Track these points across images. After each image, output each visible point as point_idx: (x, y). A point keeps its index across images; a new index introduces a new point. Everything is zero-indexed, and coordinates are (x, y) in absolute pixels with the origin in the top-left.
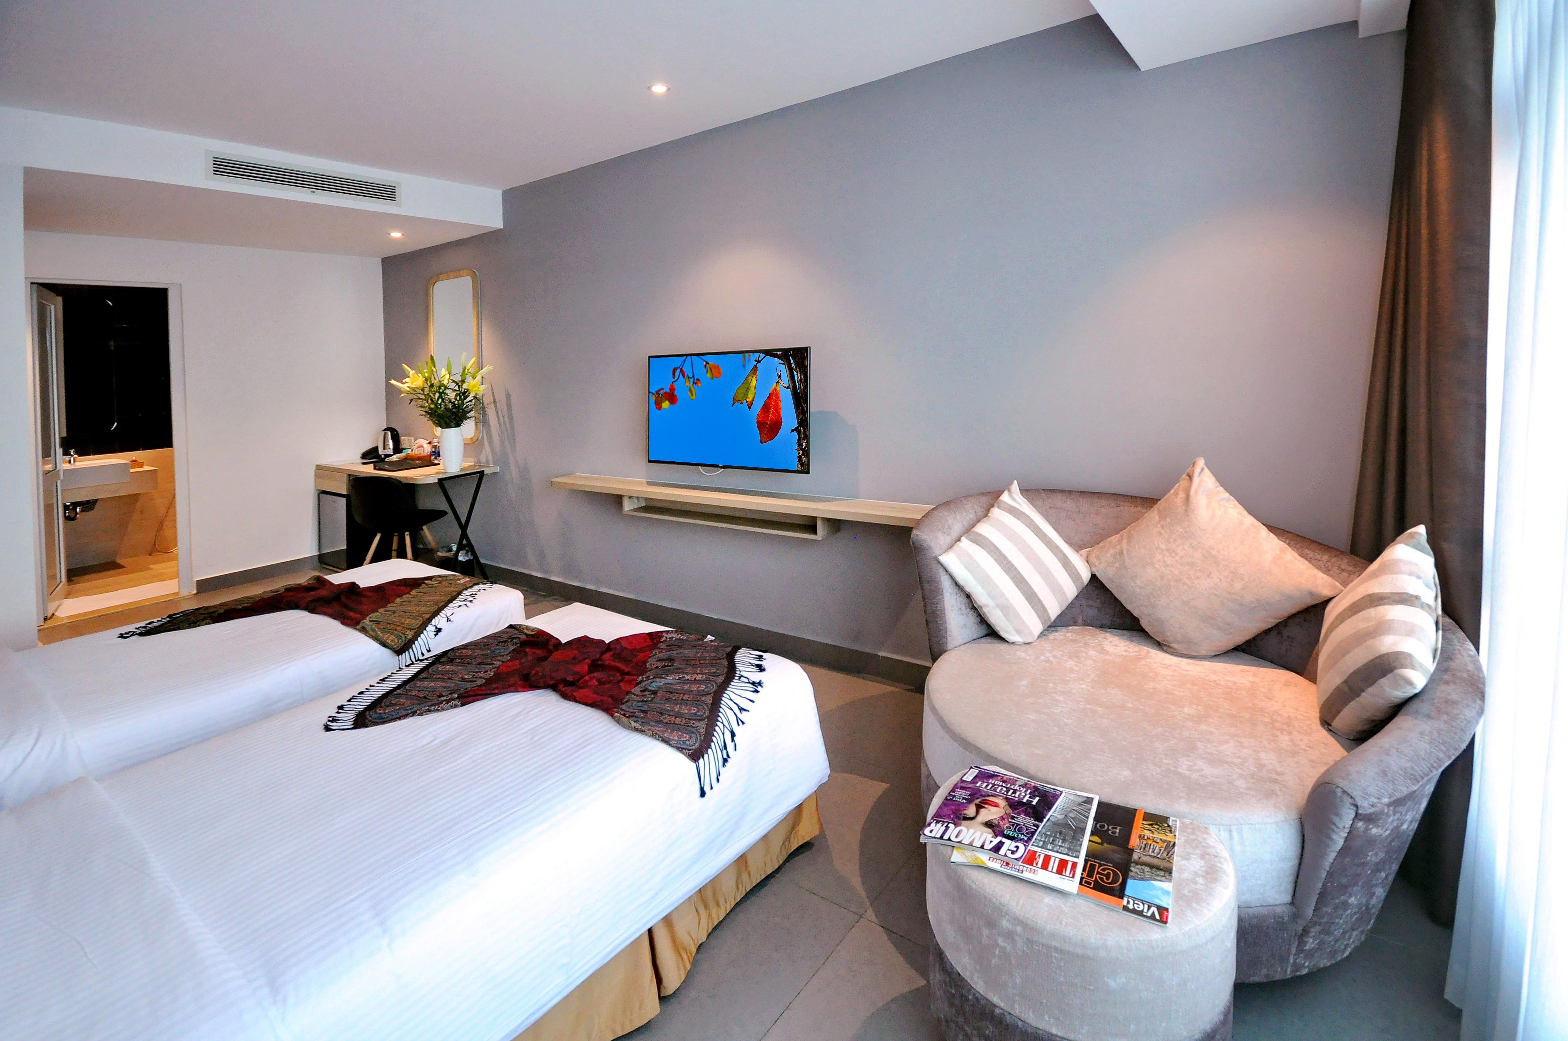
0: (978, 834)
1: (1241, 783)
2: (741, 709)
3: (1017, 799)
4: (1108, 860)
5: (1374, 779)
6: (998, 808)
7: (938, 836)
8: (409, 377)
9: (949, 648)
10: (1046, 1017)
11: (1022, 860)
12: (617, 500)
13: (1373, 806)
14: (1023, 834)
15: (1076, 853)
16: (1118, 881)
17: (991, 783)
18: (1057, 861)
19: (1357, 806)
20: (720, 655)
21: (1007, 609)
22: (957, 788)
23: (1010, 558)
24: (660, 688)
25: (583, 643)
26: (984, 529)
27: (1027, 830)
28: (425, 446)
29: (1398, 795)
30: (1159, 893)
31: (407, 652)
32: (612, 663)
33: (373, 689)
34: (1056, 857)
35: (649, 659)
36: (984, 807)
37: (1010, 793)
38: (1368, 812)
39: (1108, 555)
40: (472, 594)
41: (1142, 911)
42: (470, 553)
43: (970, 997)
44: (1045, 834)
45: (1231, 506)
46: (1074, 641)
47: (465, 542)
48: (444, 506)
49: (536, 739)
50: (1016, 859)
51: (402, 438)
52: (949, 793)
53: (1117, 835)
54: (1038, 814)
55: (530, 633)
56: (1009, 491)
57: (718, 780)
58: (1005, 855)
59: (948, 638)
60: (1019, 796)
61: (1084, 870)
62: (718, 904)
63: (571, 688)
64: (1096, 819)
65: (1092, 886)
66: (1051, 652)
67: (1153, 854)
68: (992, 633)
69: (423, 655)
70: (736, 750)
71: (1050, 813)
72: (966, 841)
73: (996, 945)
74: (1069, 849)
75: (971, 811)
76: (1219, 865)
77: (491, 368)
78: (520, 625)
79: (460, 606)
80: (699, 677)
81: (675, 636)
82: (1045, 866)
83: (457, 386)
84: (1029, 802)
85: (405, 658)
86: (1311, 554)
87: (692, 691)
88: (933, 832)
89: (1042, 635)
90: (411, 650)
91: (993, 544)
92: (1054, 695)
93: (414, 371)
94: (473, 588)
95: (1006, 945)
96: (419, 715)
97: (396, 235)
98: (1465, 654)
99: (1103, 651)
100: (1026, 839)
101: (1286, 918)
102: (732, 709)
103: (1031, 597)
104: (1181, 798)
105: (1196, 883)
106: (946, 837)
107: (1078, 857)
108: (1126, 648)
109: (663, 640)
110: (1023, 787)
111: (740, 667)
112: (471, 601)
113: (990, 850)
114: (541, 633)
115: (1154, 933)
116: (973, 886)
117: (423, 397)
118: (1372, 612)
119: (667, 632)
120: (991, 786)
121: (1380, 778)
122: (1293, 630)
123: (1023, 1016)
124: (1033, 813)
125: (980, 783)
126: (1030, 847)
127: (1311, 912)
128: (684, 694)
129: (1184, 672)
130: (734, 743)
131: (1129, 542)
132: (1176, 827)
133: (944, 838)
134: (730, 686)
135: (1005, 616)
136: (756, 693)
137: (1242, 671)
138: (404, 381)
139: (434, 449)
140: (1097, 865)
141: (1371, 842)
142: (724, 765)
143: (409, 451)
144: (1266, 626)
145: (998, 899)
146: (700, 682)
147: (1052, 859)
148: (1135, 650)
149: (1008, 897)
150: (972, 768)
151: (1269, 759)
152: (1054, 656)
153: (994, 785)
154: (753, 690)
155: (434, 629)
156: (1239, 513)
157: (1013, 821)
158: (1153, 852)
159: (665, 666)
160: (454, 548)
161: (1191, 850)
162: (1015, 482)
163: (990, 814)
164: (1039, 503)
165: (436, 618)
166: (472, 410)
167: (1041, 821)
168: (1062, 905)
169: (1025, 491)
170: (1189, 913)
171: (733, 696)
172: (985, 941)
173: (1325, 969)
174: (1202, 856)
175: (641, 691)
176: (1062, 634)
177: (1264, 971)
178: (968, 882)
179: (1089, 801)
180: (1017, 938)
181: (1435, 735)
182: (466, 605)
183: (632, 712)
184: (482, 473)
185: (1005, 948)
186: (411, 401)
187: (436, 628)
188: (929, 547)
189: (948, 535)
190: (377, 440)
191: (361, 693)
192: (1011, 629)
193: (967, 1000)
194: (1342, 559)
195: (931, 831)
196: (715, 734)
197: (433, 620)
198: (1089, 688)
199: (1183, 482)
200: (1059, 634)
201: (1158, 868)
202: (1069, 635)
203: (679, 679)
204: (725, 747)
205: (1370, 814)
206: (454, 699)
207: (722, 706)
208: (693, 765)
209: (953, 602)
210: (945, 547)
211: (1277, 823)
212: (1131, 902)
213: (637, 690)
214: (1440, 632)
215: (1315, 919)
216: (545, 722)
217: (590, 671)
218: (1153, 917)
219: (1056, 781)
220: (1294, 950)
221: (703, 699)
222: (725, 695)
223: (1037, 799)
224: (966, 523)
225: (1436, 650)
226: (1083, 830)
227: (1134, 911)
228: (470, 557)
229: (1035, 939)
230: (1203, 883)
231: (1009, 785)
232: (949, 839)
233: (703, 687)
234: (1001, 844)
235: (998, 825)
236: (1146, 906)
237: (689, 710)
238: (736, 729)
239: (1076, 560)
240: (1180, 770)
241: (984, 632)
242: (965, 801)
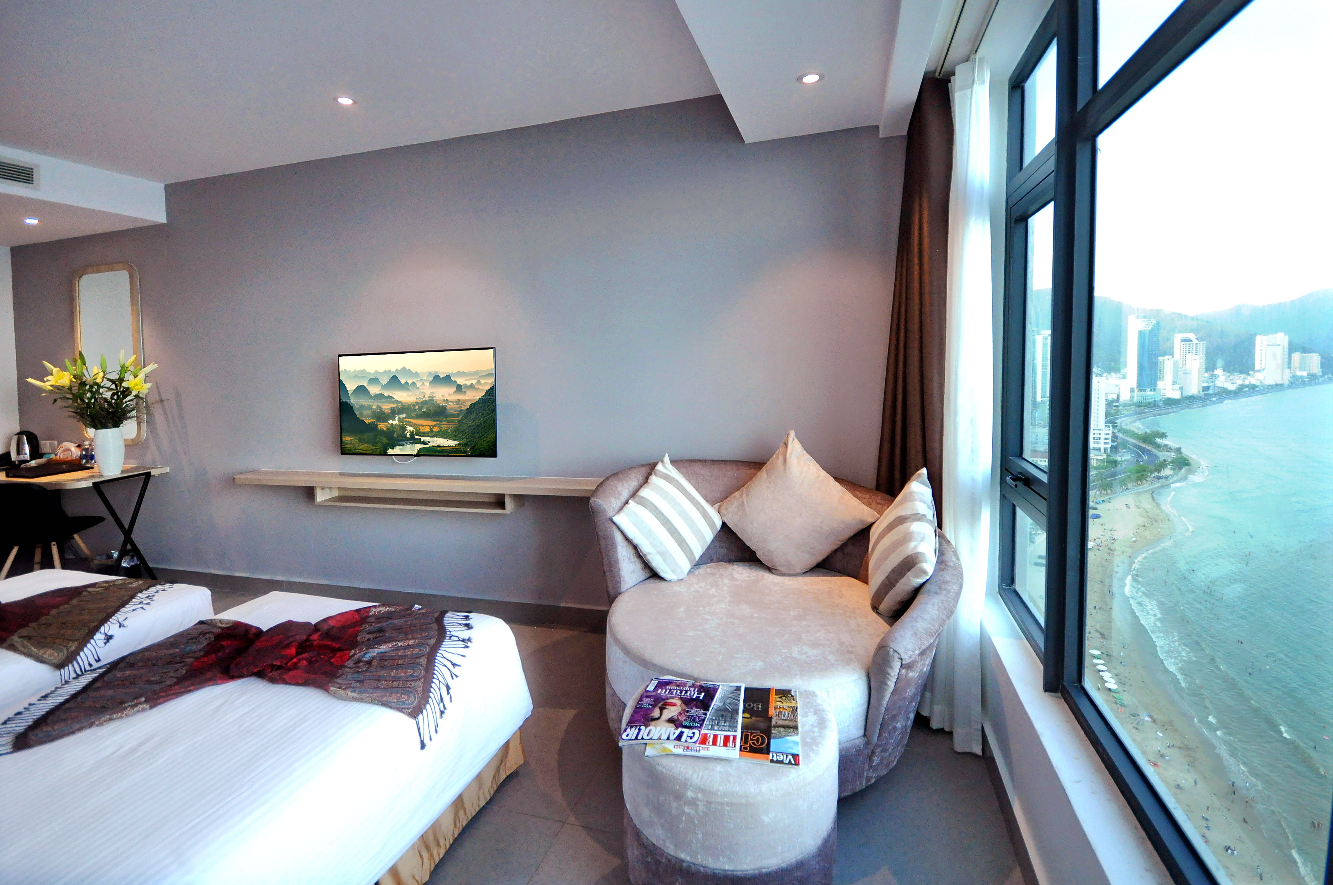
0: (664, 729)
1: (831, 657)
2: (454, 665)
3: (689, 697)
4: (756, 729)
5: (910, 639)
6: (675, 707)
7: (634, 738)
8: (52, 374)
9: (622, 590)
10: (721, 859)
11: (698, 742)
12: (309, 492)
13: (910, 657)
14: (697, 722)
15: (733, 727)
16: (765, 741)
17: (668, 689)
18: (723, 737)
19: (902, 659)
20: (429, 621)
21: (664, 555)
22: (644, 697)
23: (666, 514)
24: (374, 658)
25: (287, 628)
26: (645, 493)
27: (699, 718)
28: (73, 449)
29: (924, 647)
30: (792, 745)
31: (70, 666)
32: (321, 642)
33: (32, 708)
34: (721, 734)
35: (359, 634)
36: (665, 708)
37: (683, 694)
38: (908, 662)
39: (734, 506)
40: (149, 596)
41: (783, 760)
42: (135, 558)
43: (664, 860)
44: (712, 719)
45: (812, 464)
46: (713, 574)
47: (129, 547)
48: (102, 511)
49: (243, 727)
50: (694, 742)
51: (42, 443)
52: (638, 702)
53: (760, 709)
54: (705, 705)
55: (223, 626)
56: (662, 462)
57: (436, 731)
58: (686, 741)
59: (622, 582)
60: (690, 694)
61: (741, 740)
62: (438, 845)
63: (279, 672)
64: (744, 701)
65: (748, 750)
66: (697, 584)
67: (784, 718)
68: (654, 575)
69: (90, 665)
70: (451, 701)
71: (713, 703)
72: (656, 737)
73: (684, 812)
74: (730, 726)
75: (656, 713)
76: (825, 716)
77: (156, 366)
78: (212, 620)
79: (134, 610)
80: (411, 642)
81: (383, 609)
82: (714, 743)
83: (114, 385)
84: (698, 698)
85: (69, 671)
86: (859, 495)
87: (406, 656)
88: (629, 736)
89: (690, 572)
90: (75, 663)
91: (653, 504)
92: (704, 616)
93: (58, 369)
94: (149, 590)
95: (690, 811)
96: (97, 726)
97: (32, 222)
98: (950, 551)
99: (733, 579)
100: (699, 725)
101: (862, 746)
102: (446, 666)
103: (682, 543)
104: (796, 675)
105: (813, 732)
106: (640, 737)
107: (736, 731)
108: (748, 574)
109: (371, 614)
110: (692, 687)
111: (449, 628)
112: (148, 604)
113: (675, 739)
114: (237, 625)
115: (793, 774)
116: (664, 771)
117: (71, 396)
118: (900, 528)
119: (375, 606)
120: (668, 691)
121: (914, 638)
122: (850, 549)
123: (704, 863)
124: (702, 705)
125: (660, 690)
126: (703, 731)
127: (876, 738)
128: (399, 660)
129: (787, 587)
130: (449, 696)
131: (747, 495)
132: (796, 696)
133: (638, 738)
134: (442, 646)
135: (664, 560)
136: (466, 649)
137: (822, 581)
138: (45, 379)
139: (84, 453)
140: (750, 734)
141: (908, 682)
142: (441, 717)
143: (53, 456)
144: (834, 547)
145: (684, 775)
146: (413, 646)
147: (719, 737)
148: (755, 575)
149: (690, 772)
150: (652, 680)
151: (845, 638)
152: (700, 587)
153: (670, 690)
154: (463, 646)
155: (103, 637)
156: (817, 469)
157: (689, 714)
158: (784, 716)
159: (376, 638)
160: (116, 555)
161: (807, 710)
162: (667, 454)
163: (671, 712)
164: (684, 470)
165: (106, 625)
166: (133, 410)
167: (708, 710)
168: (730, 770)
169: (673, 462)
170: (812, 755)
171: (446, 654)
172: (674, 811)
173: (884, 777)
174: (815, 713)
175: (354, 664)
176: (703, 569)
177: (850, 787)
178: (660, 768)
179: (738, 688)
180: (699, 803)
181: (940, 604)
182: (142, 608)
183: (348, 684)
184: (148, 475)
185: (690, 813)
186: (55, 401)
187: (106, 635)
188: (605, 510)
189: (619, 499)
190: (8, 445)
191: (19, 713)
192: (668, 569)
193: (660, 862)
194: (877, 496)
195: (627, 736)
196: (432, 690)
197: (103, 627)
198: (728, 607)
199: (781, 450)
200: (703, 570)
201: (789, 727)
202: (708, 570)
203: (393, 646)
204: (442, 700)
205: (909, 663)
206: (141, 703)
207: (436, 664)
208: (413, 722)
209: (624, 553)
210: (617, 509)
211: (854, 681)
212: (775, 755)
213: (350, 663)
214: (937, 537)
215: (879, 743)
216: (252, 710)
217: (298, 654)
218: (790, 763)
219: (713, 679)
220: (867, 767)
221: (418, 661)
222: (438, 654)
223: (703, 694)
224: (631, 490)
225: (936, 550)
226: (737, 711)
227: (778, 762)
228: (136, 561)
229: (712, 800)
230: (818, 731)
231: (681, 688)
232: (642, 738)
233: (416, 651)
234: (682, 733)
235: (678, 720)
236: (785, 756)
237: (405, 673)
238: (451, 683)
239: (712, 512)
240: (794, 655)
241: (648, 575)
242: (650, 706)
